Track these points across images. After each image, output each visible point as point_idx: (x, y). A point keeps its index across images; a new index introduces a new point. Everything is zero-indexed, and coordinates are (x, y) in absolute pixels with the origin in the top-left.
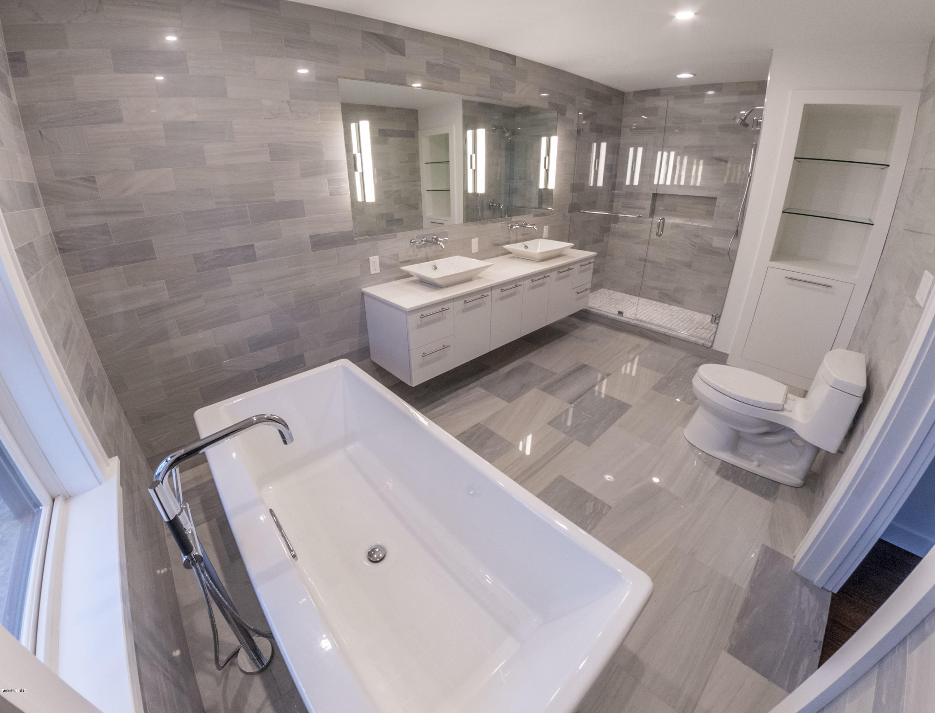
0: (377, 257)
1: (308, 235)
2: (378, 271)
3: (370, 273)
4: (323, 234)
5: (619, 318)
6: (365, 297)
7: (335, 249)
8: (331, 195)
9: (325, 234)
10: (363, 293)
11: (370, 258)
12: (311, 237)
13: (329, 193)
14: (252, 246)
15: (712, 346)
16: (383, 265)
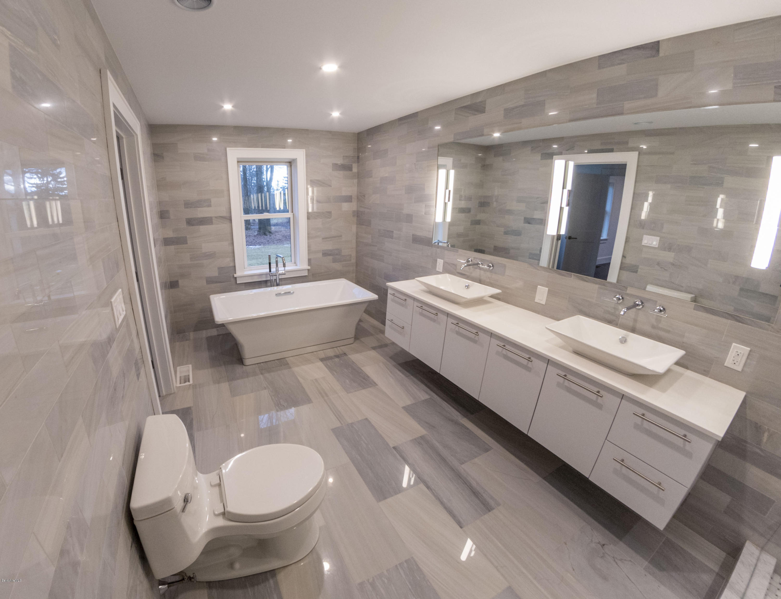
0: (443, 260)
2: (441, 270)
4: (418, 236)
7: (421, 246)
11: (438, 260)
12: (413, 235)
13: (425, 213)
14: (393, 232)
16: (445, 268)
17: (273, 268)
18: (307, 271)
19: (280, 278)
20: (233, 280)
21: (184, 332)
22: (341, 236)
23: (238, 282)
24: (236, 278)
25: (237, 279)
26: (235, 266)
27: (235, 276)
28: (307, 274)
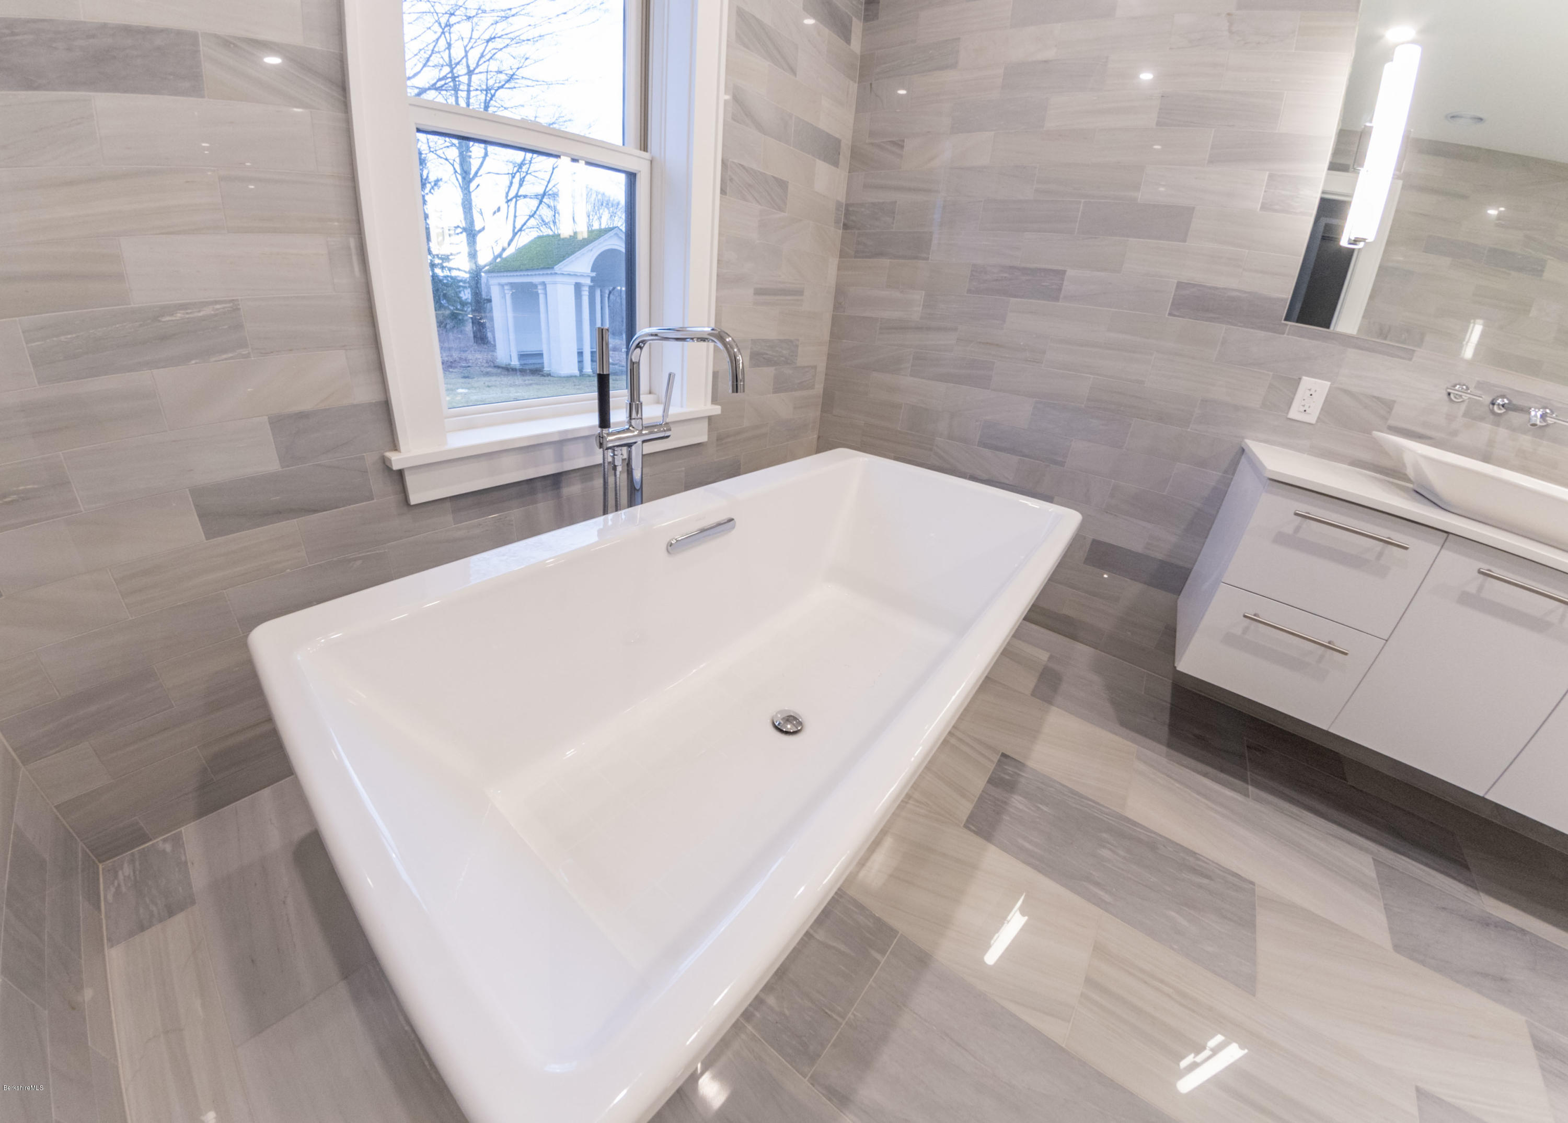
0: (1329, 383)
1: (1176, 281)
2: (1312, 418)
3: (1287, 413)
4: (1210, 288)
6: (1243, 460)
7: (1224, 326)
8: (1264, 207)
9: (1216, 288)
10: (1243, 450)
11: (1304, 378)
12: (1180, 285)
13: (1263, 203)
14: (1061, 274)
16: (1330, 408)
17: (618, 408)
18: (705, 425)
19: (644, 453)
20: (379, 485)
21: (144, 838)
22: (800, 292)
23: (414, 499)
24: (401, 473)
25: (410, 480)
26: (386, 406)
27: (397, 460)
28: (703, 438)
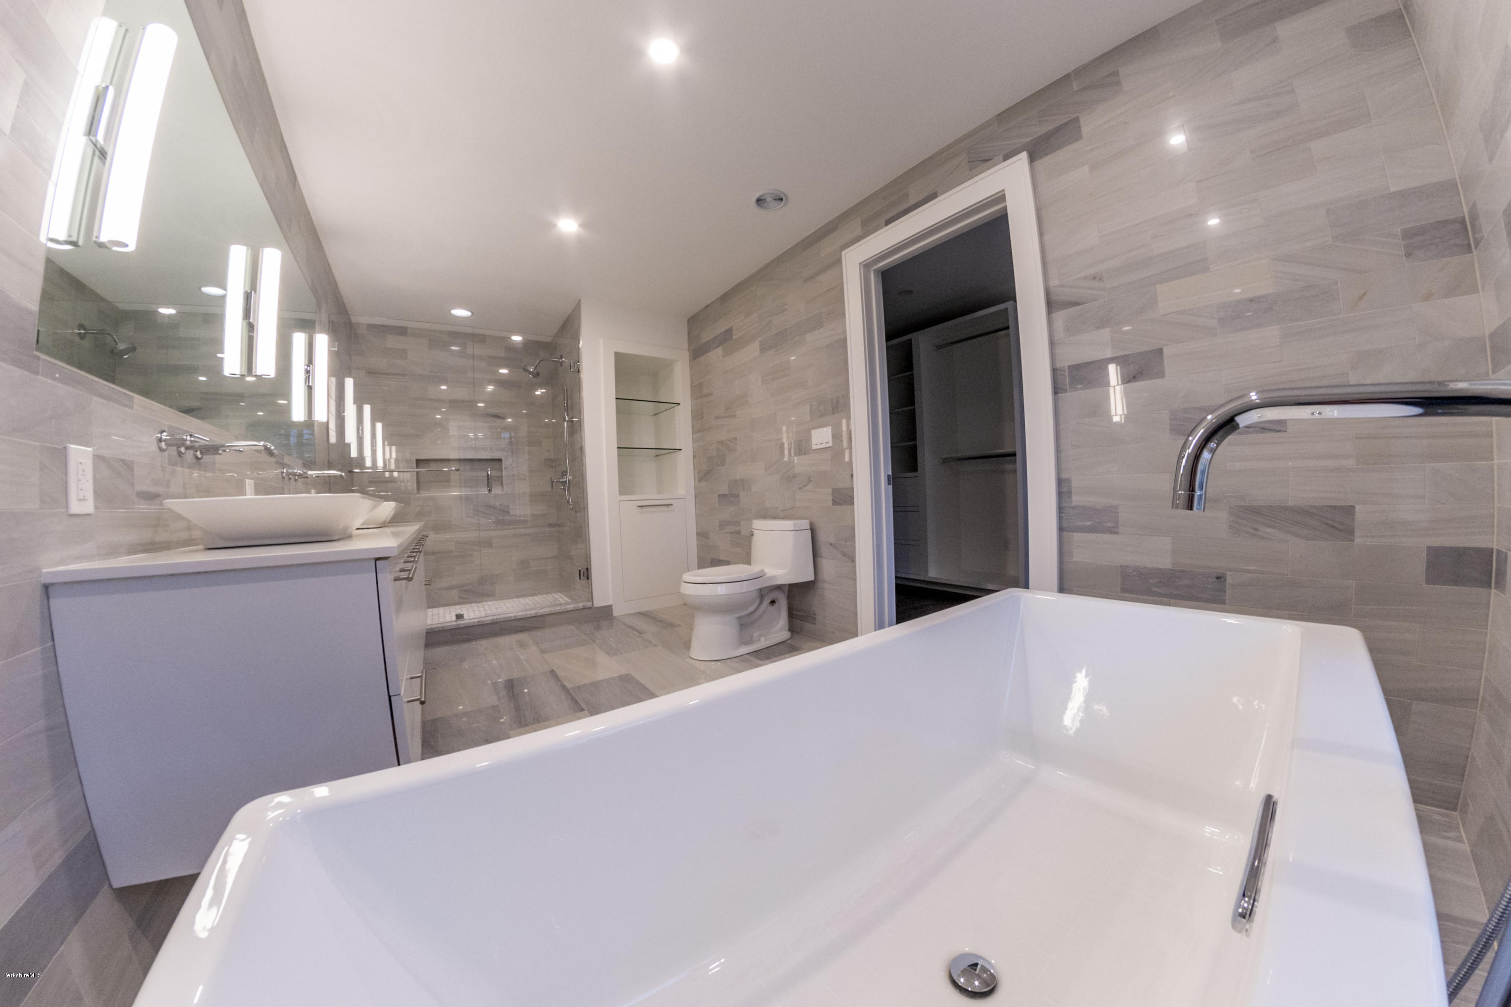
0: (89, 450)
2: (90, 506)
5: (461, 622)
11: (71, 447)
15: (593, 604)
